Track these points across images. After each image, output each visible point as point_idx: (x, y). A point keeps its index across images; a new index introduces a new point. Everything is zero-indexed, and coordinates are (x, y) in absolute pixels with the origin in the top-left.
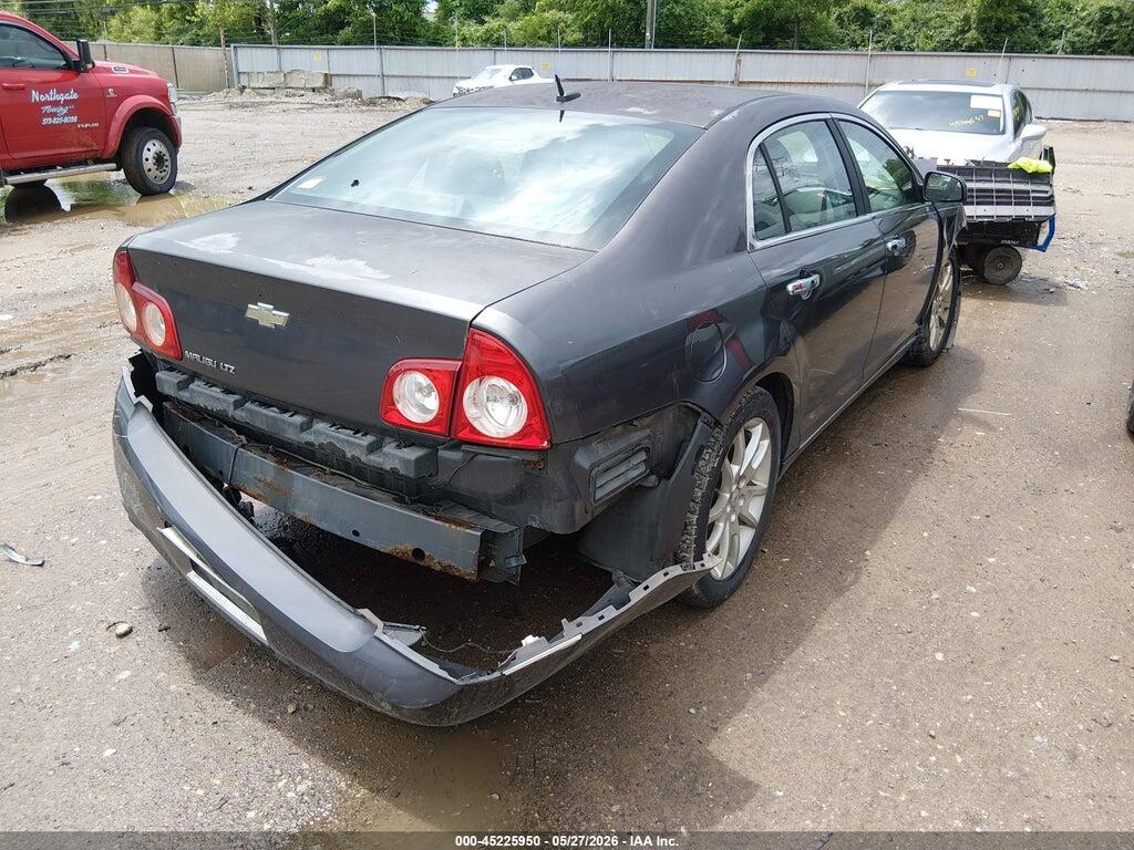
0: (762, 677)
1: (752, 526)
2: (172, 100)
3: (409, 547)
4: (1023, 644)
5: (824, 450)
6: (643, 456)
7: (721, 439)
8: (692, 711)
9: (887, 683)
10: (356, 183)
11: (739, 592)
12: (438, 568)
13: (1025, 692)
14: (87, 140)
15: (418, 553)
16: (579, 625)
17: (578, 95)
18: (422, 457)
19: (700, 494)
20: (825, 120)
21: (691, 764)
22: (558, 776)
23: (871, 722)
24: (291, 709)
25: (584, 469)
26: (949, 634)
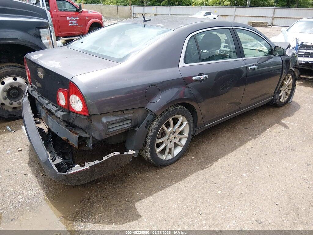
0: (163, 188)
1: (181, 146)
2: (103, 20)
3: (66, 138)
4: (250, 194)
5: (228, 128)
6: (130, 121)
7: (160, 120)
8: (137, 194)
9: (198, 197)
10: (82, 42)
11: (173, 164)
12: (71, 144)
13: (239, 208)
14: (80, 30)
15: (67, 140)
16: (89, 164)
17: (151, 20)
18: (64, 115)
19: (151, 134)
20: (229, 29)
21: (128, 208)
22: (92, 204)
23: (185, 206)
24: (42, 174)
25: (104, 123)
26: (227, 186)
